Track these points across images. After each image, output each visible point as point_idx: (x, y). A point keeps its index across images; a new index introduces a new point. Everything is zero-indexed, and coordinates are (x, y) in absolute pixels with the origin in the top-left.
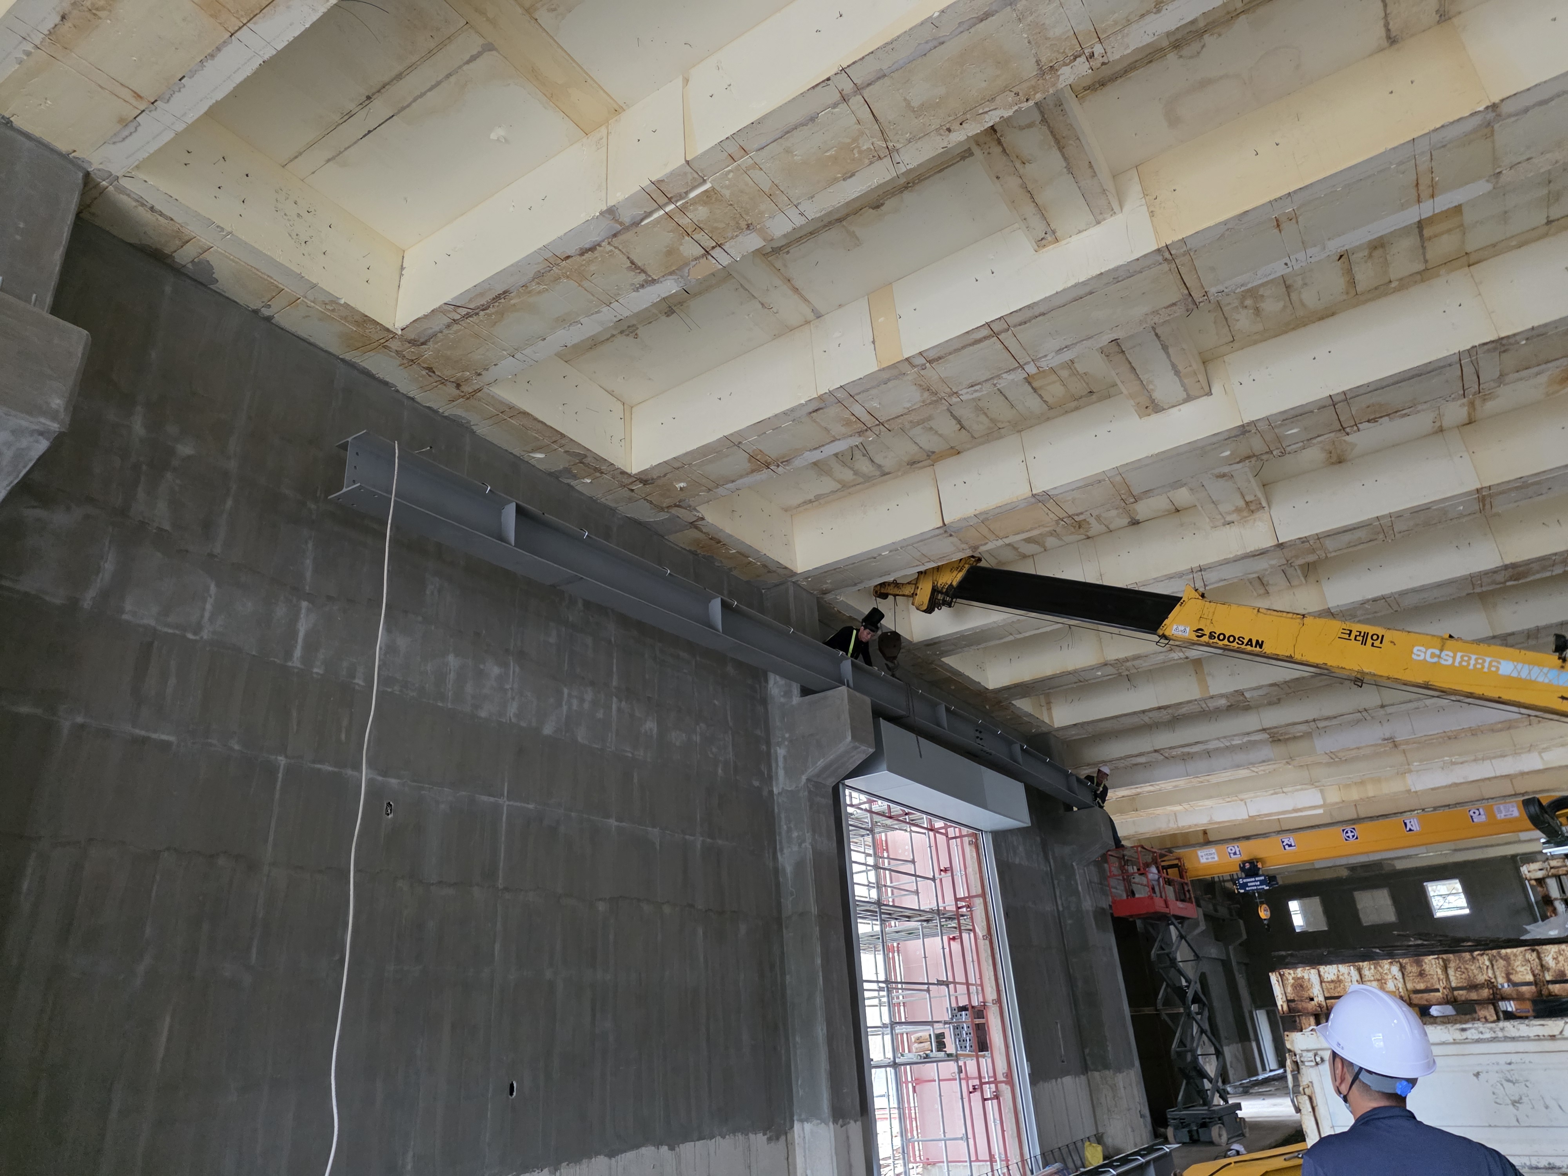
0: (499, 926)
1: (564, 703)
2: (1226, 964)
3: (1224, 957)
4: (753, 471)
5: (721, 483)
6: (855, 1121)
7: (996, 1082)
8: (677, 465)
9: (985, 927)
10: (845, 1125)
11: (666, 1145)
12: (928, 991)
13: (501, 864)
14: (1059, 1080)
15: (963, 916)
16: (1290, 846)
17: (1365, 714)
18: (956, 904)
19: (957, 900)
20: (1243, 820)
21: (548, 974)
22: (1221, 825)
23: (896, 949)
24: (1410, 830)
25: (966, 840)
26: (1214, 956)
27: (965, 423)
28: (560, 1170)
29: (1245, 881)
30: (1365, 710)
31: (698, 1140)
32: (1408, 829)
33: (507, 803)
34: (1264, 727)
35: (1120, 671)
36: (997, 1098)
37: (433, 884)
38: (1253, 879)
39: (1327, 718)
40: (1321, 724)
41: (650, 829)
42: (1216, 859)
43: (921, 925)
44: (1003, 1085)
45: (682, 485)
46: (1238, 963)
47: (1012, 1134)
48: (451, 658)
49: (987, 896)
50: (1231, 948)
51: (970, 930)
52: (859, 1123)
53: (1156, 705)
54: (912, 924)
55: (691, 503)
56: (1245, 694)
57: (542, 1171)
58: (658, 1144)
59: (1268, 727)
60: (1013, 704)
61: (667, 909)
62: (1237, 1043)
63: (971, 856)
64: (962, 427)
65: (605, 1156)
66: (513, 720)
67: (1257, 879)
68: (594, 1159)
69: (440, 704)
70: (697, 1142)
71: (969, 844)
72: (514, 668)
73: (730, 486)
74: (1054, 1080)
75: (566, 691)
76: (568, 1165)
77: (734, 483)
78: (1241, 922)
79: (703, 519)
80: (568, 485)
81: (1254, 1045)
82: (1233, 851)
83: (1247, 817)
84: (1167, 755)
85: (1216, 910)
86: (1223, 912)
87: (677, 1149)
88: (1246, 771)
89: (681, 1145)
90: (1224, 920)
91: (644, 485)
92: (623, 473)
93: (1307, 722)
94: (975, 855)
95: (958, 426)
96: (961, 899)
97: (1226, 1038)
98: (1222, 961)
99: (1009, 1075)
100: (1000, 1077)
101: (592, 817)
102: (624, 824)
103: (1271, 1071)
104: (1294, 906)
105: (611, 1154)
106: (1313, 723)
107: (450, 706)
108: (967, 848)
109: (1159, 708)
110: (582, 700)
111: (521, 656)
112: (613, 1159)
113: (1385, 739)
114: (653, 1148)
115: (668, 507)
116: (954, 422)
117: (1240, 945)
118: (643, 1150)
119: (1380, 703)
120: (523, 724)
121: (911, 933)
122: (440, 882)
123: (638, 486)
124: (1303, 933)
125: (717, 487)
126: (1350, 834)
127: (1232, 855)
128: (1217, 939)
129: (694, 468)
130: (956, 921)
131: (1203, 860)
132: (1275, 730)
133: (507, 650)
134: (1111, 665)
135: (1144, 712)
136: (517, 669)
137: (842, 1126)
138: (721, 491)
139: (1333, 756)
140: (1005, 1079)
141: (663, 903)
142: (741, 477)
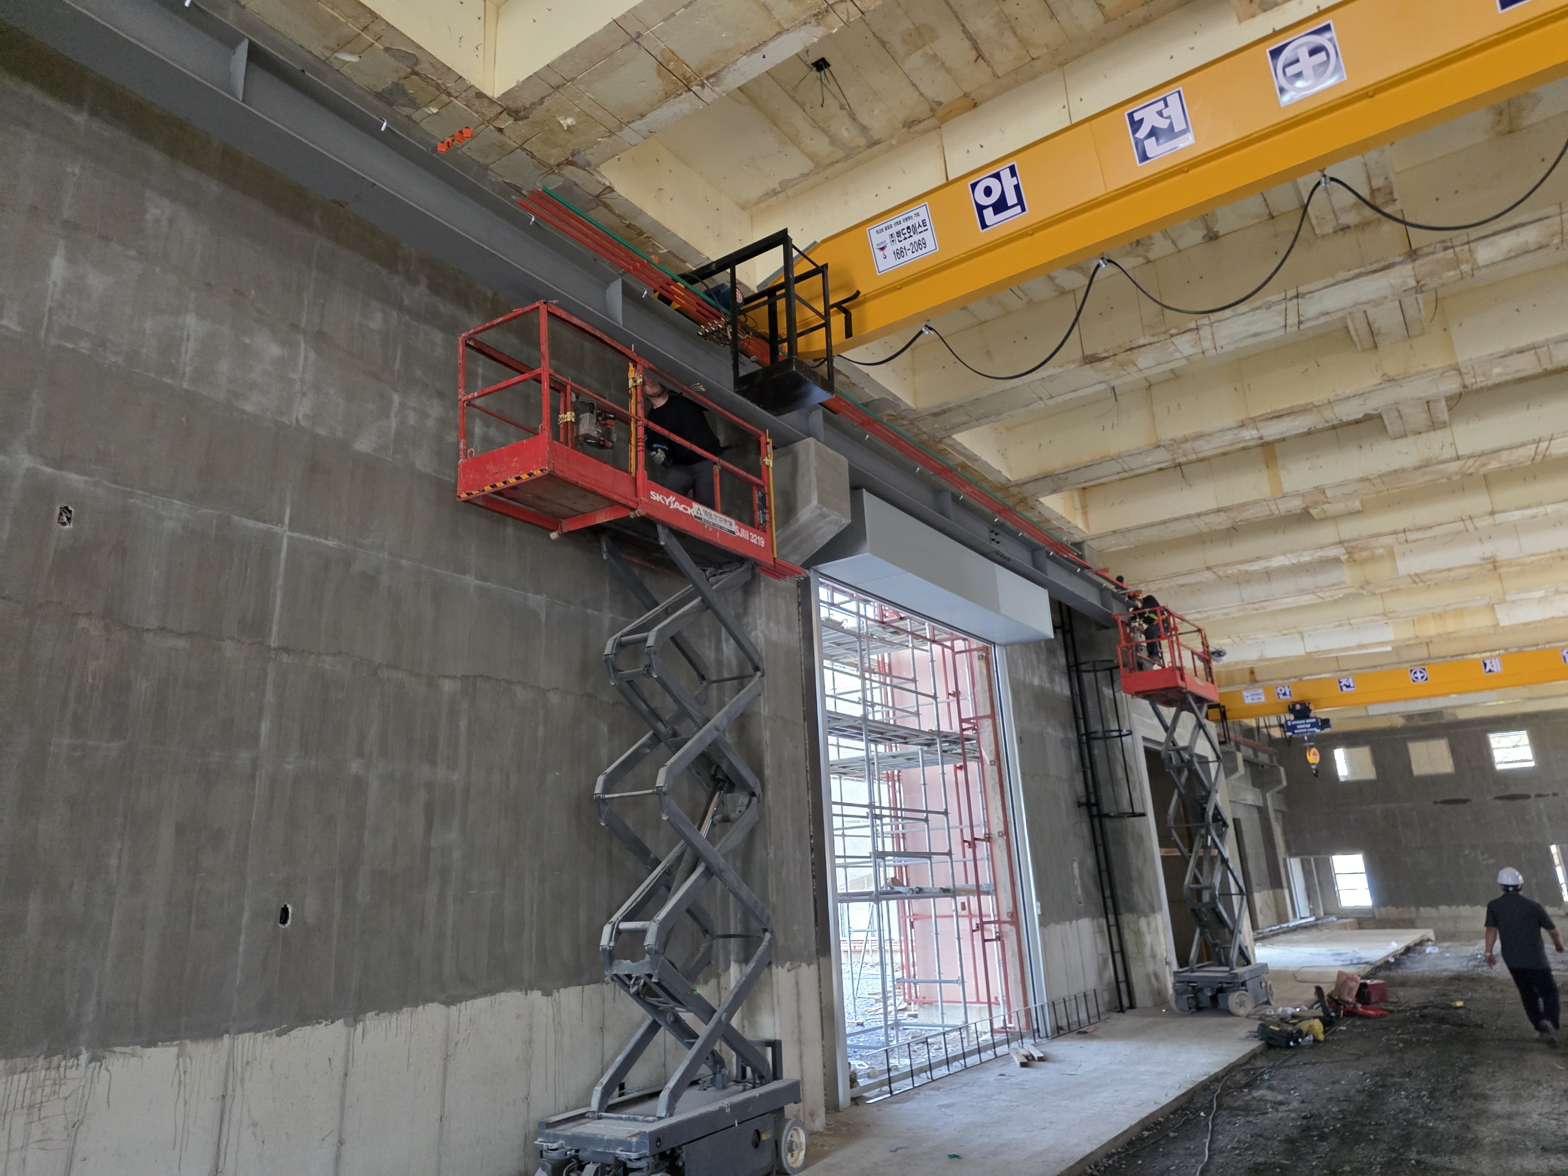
0: (270, 697)
1: (393, 414)
2: (1262, 811)
3: (1261, 804)
4: (668, 96)
5: (625, 120)
6: (809, 965)
7: (999, 922)
8: (555, 80)
9: (994, 751)
10: (794, 969)
11: (540, 989)
12: (926, 820)
13: (277, 613)
14: (1074, 922)
15: (968, 740)
16: (1348, 687)
17: (1468, 523)
18: (961, 726)
19: (961, 721)
20: (1298, 656)
21: (355, 767)
22: (1273, 662)
23: (896, 778)
24: (1490, 671)
25: (975, 654)
26: (1250, 802)
27: (984, 48)
28: (364, 1021)
29: (1294, 723)
30: (1471, 518)
31: (588, 983)
32: (1487, 669)
33: (289, 533)
34: (1342, 539)
35: (1175, 456)
36: (998, 938)
37: (148, 630)
38: (1303, 721)
39: (1421, 529)
40: (1412, 536)
41: (531, 595)
42: (1263, 699)
43: (922, 749)
44: (1008, 925)
45: (570, 121)
46: (1275, 811)
47: (1016, 979)
48: (191, 320)
49: (997, 717)
50: (1268, 795)
51: (978, 758)
52: (814, 967)
53: (1215, 506)
54: (912, 748)
55: (590, 158)
56: (1327, 492)
57: (332, 1022)
58: (527, 986)
59: (1347, 538)
60: (1040, 503)
61: (554, 698)
62: (1268, 890)
63: (981, 672)
64: (980, 56)
65: (440, 1003)
66: (303, 423)
67: (1308, 721)
68: (421, 1007)
69: (168, 380)
70: (586, 987)
71: (979, 659)
72: (305, 353)
73: (638, 125)
74: (1068, 923)
75: (396, 398)
76: (377, 1015)
77: (645, 120)
78: (1282, 769)
79: (610, 189)
80: (409, 117)
81: (1286, 892)
82: (1283, 691)
83: (1304, 654)
84: (1221, 573)
85: (1256, 755)
86: (1263, 758)
87: (556, 994)
88: (1312, 596)
89: (562, 990)
90: (1263, 766)
91: (516, 120)
92: (480, 95)
93: (1395, 533)
94: (985, 671)
95: (974, 53)
96: (967, 721)
97: (1258, 885)
98: (1259, 808)
99: (1015, 915)
100: (1005, 917)
101: (435, 570)
102: (490, 584)
103: (1301, 918)
104: (1340, 755)
105: (450, 1001)
106: (1403, 534)
107: (185, 386)
108: (977, 663)
109: (1219, 510)
110: (423, 415)
111: (319, 338)
112: (453, 1008)
113: (1484, 559)
114: (519, 993)
115: (559, 165)
116: (967, 44)
117: (1278, 792)
118: (502, 996)
119: (1489, 509)
120: (321, 431)
121: (910, 759)
122: (162, 629)
123: (507, 122)
124: (1346, 783)
125: (621, 129)
126: (1419, 675)
127: (1281, 696)
128: (1254, 785)
129: (581, 87)
130: (960, 746)
131: (1248, 701)
132: (1354, 544)
133: (295, 327)
134: (1164, 447)
135: (1199, 515)
136: (312, 355)
137: (789, 971)
138: (626, 134)
139: (1417, 580)
140: (1009, 919)
141: (548, 690)
142: (653, 107)
